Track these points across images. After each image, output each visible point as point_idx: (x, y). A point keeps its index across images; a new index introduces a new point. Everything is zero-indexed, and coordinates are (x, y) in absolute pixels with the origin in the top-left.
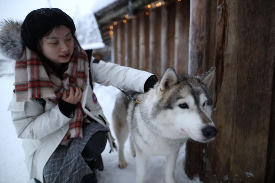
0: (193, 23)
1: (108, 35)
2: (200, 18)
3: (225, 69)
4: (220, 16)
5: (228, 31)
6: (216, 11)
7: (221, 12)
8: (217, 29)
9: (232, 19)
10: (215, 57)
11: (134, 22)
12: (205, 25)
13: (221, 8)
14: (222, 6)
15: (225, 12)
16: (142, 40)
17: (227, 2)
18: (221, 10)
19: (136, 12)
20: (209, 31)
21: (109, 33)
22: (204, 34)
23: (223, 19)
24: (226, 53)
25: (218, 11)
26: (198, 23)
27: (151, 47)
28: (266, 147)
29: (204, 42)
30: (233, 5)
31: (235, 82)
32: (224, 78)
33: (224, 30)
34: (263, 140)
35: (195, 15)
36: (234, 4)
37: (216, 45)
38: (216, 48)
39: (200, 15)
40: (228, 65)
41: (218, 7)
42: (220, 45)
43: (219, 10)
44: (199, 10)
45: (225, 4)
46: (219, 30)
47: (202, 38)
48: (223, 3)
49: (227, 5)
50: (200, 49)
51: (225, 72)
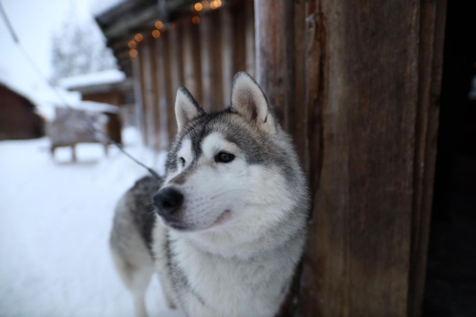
0: (262, 50)
1: (128, 58)
2: (274, 41)
3: (326, 143)
4: (312, 37)
5: (328, 70)
6: (303, 27)
7: (313, 30)
8: (307, 64)
9: (335, 43)
10: (306, 120)
11: (173, 36)
12: (285, 54)
13: (313, 21)
14: (315, 17)
15: (321, 30)
16: (189, 68)
17: (324, 10)
18: (314, 25)
19: (173, 16)
20: (293, 67)
21: (129, 55)
22: (283, 73)
23: (318, 44)
24: (326, 112)
25: (307, 27)
26: (270, 50)
27: (206, 82)
28: (404, 293)
29: (284, 89)
30: (336, 17)
31: (346, 168)
32: (325, 162)
33: (321, 66)
34: (399, 280)
35: (264, 34)
36: (338, 13)
37: (307, 96)
38: (307, 101)
39: (274, 34)
40: (331, 136)
41: (307, 20)
42: (315, 96)
43: (310, 26)
44: (271, 24)
45: (321, 14)
46: (310, 65)
47: (279, 82)
48: (317, 10)
49: (325, 15)
50: (278, 103)
51: (326, 150)
